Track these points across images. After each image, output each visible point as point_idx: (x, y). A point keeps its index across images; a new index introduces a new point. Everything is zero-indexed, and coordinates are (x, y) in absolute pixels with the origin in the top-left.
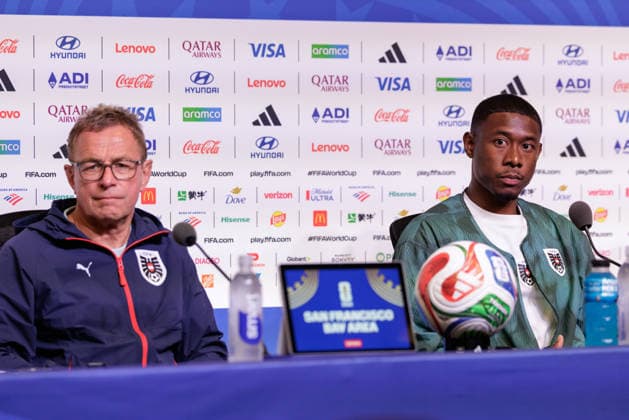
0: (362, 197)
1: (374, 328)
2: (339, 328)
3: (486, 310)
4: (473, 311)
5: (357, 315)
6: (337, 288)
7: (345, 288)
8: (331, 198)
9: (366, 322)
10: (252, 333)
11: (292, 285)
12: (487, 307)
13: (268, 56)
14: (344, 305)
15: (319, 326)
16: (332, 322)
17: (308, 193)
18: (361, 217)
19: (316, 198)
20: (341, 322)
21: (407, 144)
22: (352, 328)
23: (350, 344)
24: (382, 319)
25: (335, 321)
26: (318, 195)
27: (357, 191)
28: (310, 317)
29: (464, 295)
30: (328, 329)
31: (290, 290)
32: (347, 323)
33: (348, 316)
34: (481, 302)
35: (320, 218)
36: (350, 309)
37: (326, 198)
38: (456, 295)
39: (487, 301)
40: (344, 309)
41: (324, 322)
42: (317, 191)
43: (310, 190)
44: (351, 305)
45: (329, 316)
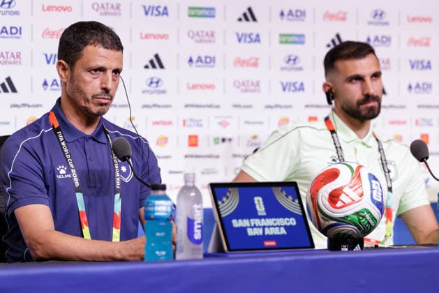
0: (224, 124)
1: (283, 231)
2: (258, 232)
3: (359, 220)
4: (349, 219)
5: (270, 222)
6: (253, 201)
7: (259, 201)
8: (201, 125)
9: (276, 227)
10: (197, 236)
11: (221, 199)
12: (361, 218)
13: (156, 15)
14: (260, 214)
15: (244, 229)
16: (254, 227)
17: (184, 121)
18: (223, 140)
19: (190, 126)
20: (259, 227)
21: (258, 84)
22: (268, 232)
23: (268, 244)
24: (289, 224)
25: (255, 226)
26: (192, 123)
27: (220, 120)
28: (237, 223)
29: (345, 205)
30: (250, 232)
31: (220, 203)
32: (264, 227)
33: (263, 222)
34: (357, 214)
35: (193, 141)
36: (264, 217)
37: (198, 125)
38: (339, 204)
39: (361, 214)
40: (260, 217)
41: (247, 227)
42: (192, 120)
43: (186, 119)
44: (264, 214)
45: (250, 223)
